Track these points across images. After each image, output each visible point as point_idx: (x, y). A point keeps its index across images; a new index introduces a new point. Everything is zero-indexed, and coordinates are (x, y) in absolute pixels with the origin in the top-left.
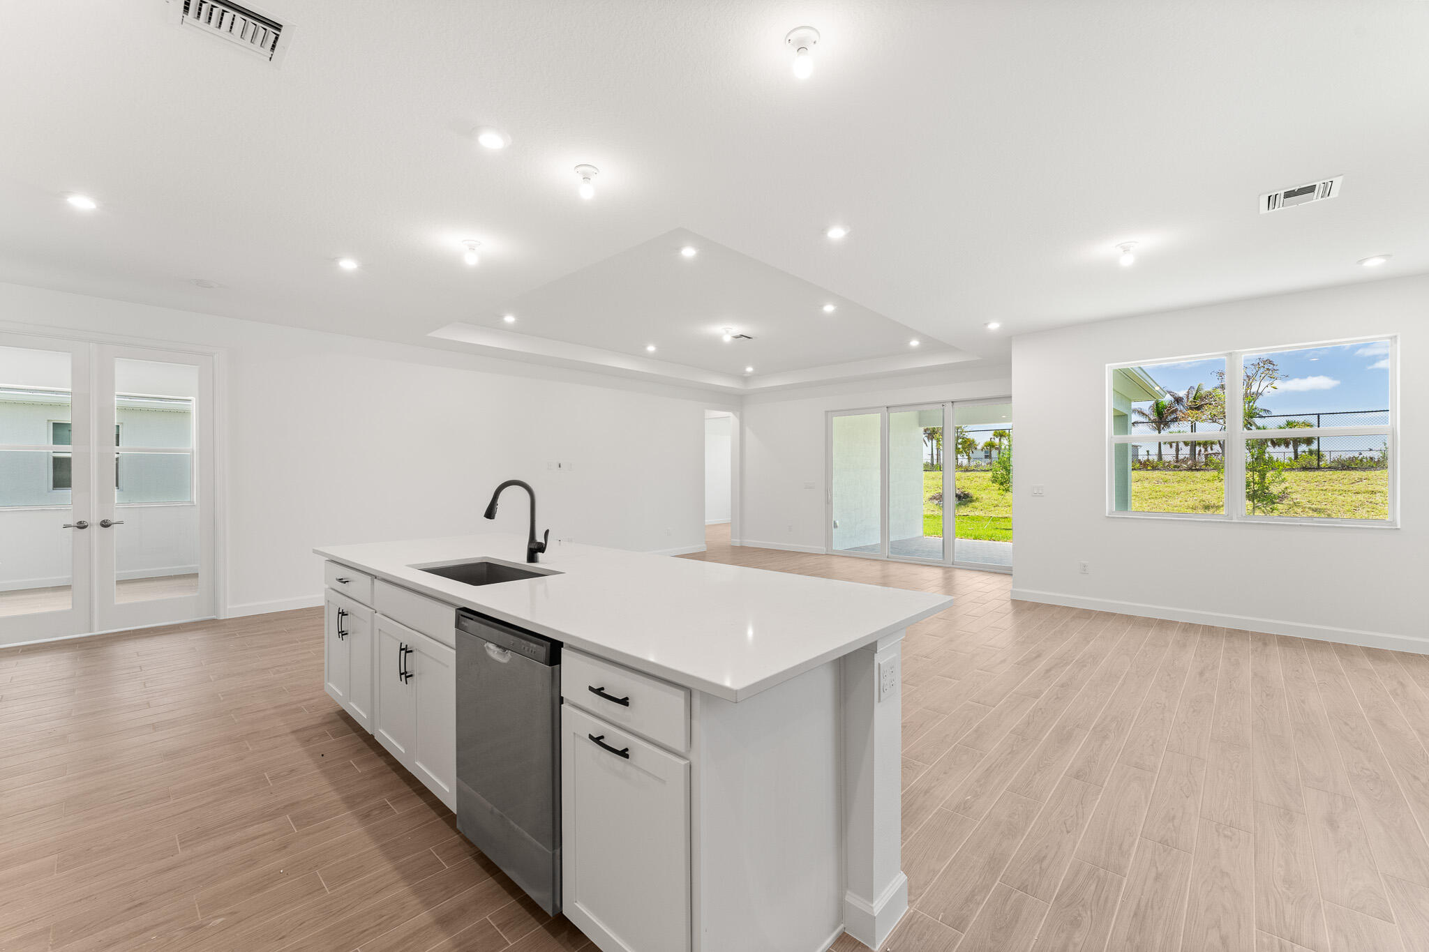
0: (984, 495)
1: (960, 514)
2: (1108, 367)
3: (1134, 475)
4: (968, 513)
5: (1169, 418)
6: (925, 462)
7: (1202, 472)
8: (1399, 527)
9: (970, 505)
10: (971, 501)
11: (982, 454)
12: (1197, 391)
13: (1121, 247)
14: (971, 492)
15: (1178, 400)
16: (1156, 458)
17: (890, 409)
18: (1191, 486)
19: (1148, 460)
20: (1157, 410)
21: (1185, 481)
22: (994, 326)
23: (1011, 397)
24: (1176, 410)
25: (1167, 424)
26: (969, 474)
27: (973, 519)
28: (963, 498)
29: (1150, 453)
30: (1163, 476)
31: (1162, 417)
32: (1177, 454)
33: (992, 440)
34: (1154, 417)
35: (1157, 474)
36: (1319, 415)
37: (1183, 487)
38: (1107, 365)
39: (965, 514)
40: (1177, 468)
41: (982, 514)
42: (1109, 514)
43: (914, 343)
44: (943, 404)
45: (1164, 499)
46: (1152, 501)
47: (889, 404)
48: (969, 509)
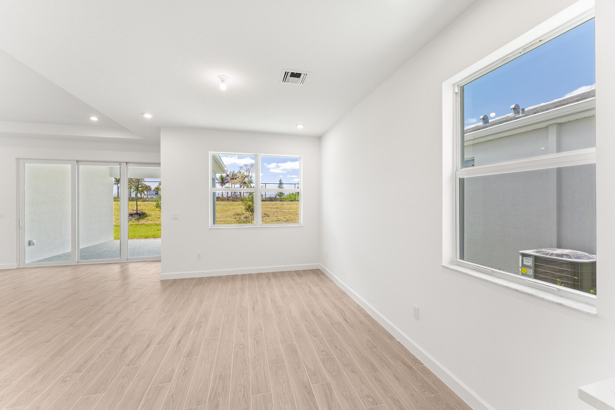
0: (152, 213)
1: (140, 223)
2: (210, 153)
3: (217, 203)
4: (144, 223)
5: (225, 182)
6: (114, 195)
7: (236, 202)
8: (302, 225)
9: (146, 219)
10: (146, 216)
11: (154, 193)
12: (233, 173)
13: (221, 78)
14: (146, 212)
15: (228, 175)
16: (221, 196)
17: (79, 163)
18: (233, 207)
19: (219, 197)
20: (221, 178)
21: (231, 205)
22: (148, 116)
23: (160, 164)
24: (227, 179)
25: (224, 184)
26: (145, 203)
27: (147, 225)
28: (142, 215)
29: (219, 194)
30: (225, 203)
31: (223, 181)
32: (227, 195)
33: (159, 186)
34: (221, 181)
35: (223, 202)
36: (265, 184)
37: (231, 207)
38: (210, 152)
39: (143, 223)
40: (228, 200)
41: (152, 222)
42: (211, 227)
43: (94, 119)
44: (120, 163)
45: (225, 212)
46: (222, 213)
47: (78, 159)
48: (145, 220)
